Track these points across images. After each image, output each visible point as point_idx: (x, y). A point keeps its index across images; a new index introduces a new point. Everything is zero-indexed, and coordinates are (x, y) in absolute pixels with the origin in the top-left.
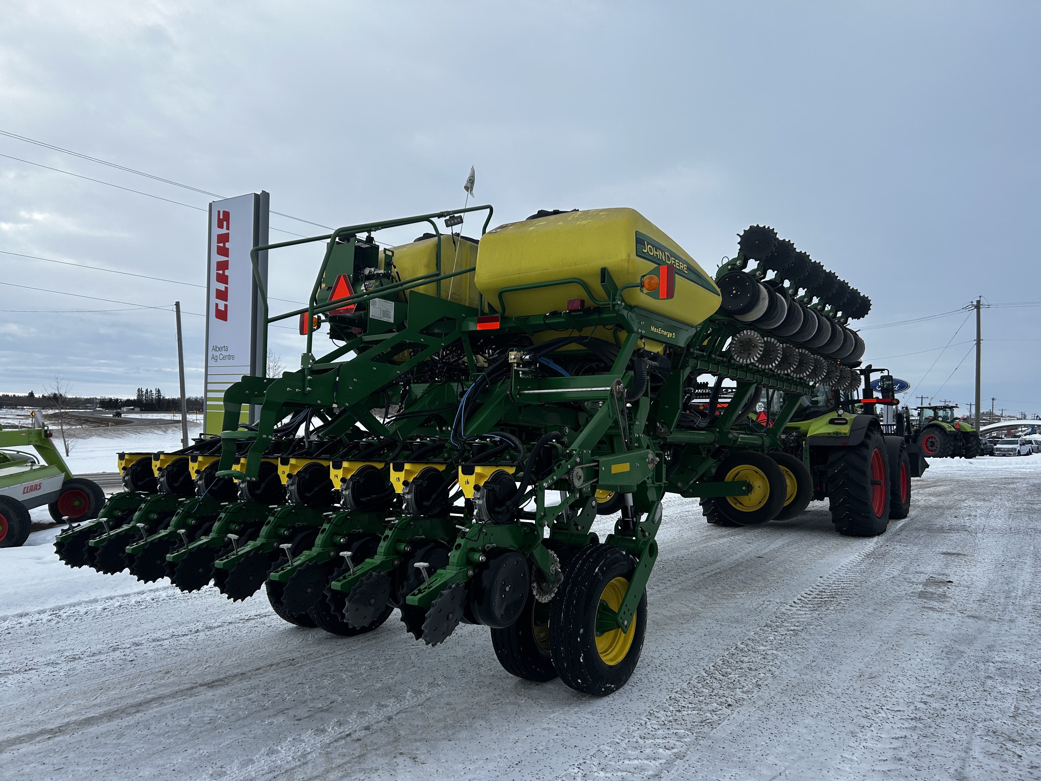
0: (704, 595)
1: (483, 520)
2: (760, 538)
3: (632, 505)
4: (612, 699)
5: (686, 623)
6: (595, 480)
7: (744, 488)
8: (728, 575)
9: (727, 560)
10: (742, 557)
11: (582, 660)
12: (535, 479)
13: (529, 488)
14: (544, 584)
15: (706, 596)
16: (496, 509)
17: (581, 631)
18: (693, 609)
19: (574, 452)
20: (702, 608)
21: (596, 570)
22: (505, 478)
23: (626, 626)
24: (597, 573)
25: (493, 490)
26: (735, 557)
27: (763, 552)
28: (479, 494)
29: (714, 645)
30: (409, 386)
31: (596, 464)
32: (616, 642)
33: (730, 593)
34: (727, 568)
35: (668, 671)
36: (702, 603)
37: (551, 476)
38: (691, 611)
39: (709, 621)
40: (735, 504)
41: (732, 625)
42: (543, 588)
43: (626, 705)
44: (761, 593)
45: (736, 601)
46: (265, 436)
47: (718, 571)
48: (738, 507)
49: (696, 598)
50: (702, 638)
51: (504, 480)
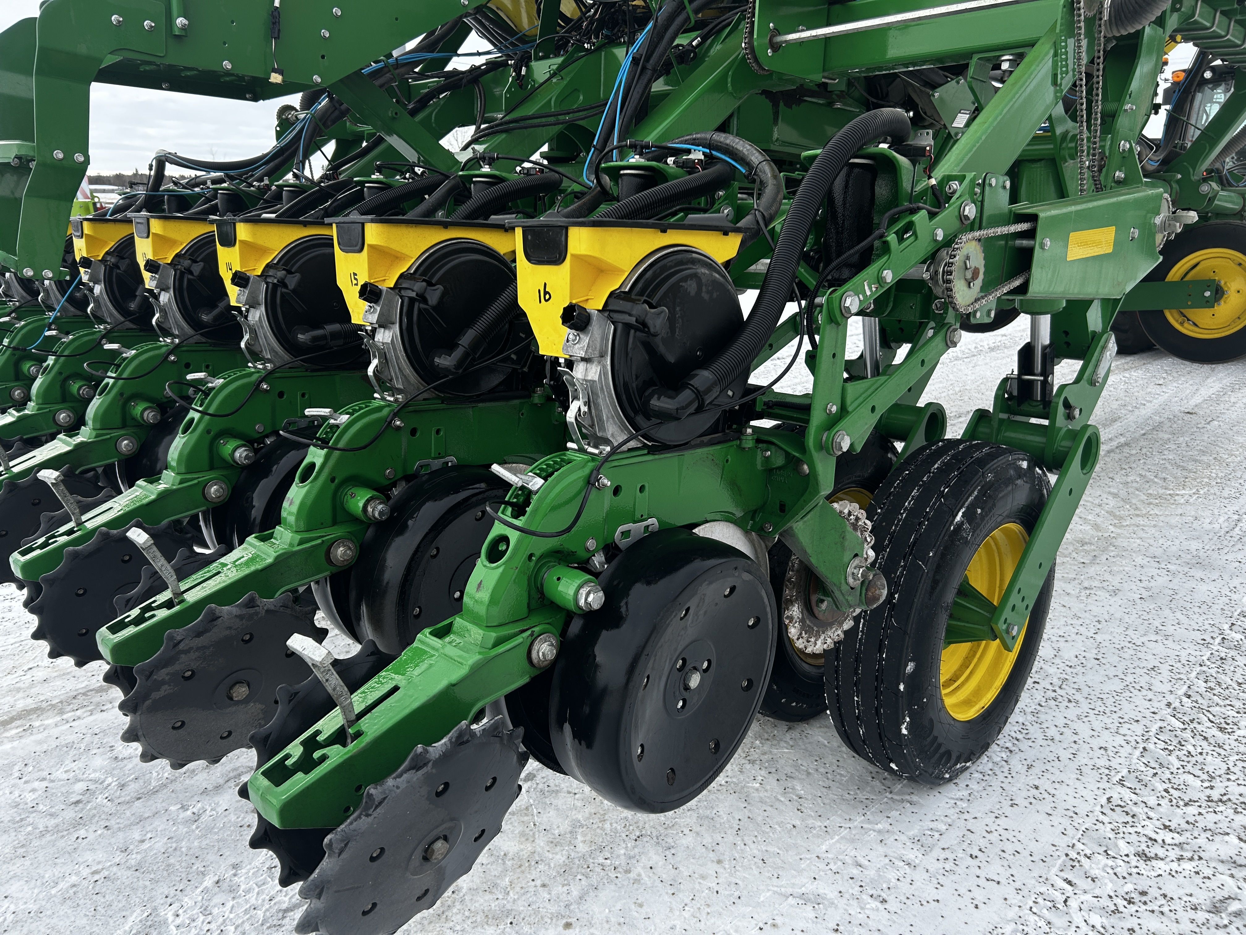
0: (1110, 493)
1: (607, 442)
2: (1175, 375)
3: (1047, 342)
4: (966, 793)
5: (1092, 563)
6: (1017, 283)
7: (1207, 294)
8: (1144, 451)
9: (1131, 418)
10: (1157, 413)
11: (904, 732)
12: (811, 282)
13: (791, 309)
14: (824, 606)
15: (1115, 495)
16: (655, 403)
17: (910, 667)
18: (1096, 527)
19: (955, 185)
20: (1115, 525)
21: (959, 518)
22: (695, 276)
23: (1013, 637)
24: (960, 525)
25: (643, 325)
26: (1146, 412)
27: (1193, 402)
28: (585, 340)
29: (1170, 630)
30: (527, 67)
31: (1023, 227)
32: (978, 656)
33: (1161, 491)
34: (1137, 435)
35: (1085, 706)
36: (1110, 513)
37: (872, 270)
38: (1093, 532)
39: (1139, 560)
40: (1182, 324)
41: (1192, 572)
42: (821, 616)
43: (1002, 821)
44: (1226, 493)
45: (1180, 511)
46: (59, 155)
47: (1122, 440)
48: (1187, 330)
49: (1097, 501)
50: (1138, 607)
51: (691, 287)
